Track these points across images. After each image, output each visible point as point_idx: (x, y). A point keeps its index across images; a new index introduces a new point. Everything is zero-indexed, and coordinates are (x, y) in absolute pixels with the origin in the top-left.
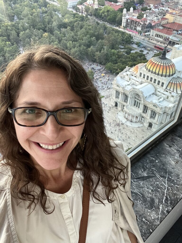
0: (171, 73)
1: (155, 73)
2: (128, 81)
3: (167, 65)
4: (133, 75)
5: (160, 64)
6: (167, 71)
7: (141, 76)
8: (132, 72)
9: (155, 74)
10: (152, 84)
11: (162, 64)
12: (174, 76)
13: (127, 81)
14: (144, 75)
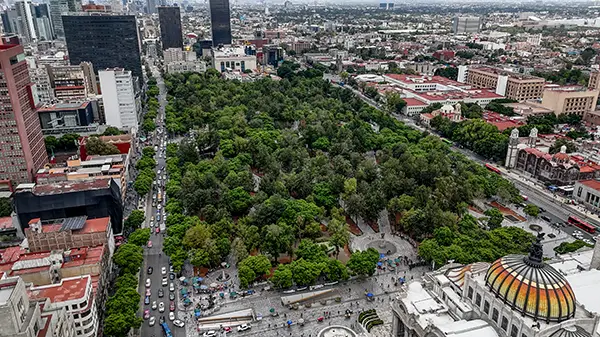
0: (555, 314)
1: (505, 301)
2: (438, 302)
3: (542, 286)
4: (455, 287)
5: (520, 278)
6: (541, 306)
7: (470, 296)
8: (453, 279)
9: (505, 303)
10: (497, 330)
11: (526, 281)
12: (565, 324)
13: (436, 299)
14: (479, 297)
